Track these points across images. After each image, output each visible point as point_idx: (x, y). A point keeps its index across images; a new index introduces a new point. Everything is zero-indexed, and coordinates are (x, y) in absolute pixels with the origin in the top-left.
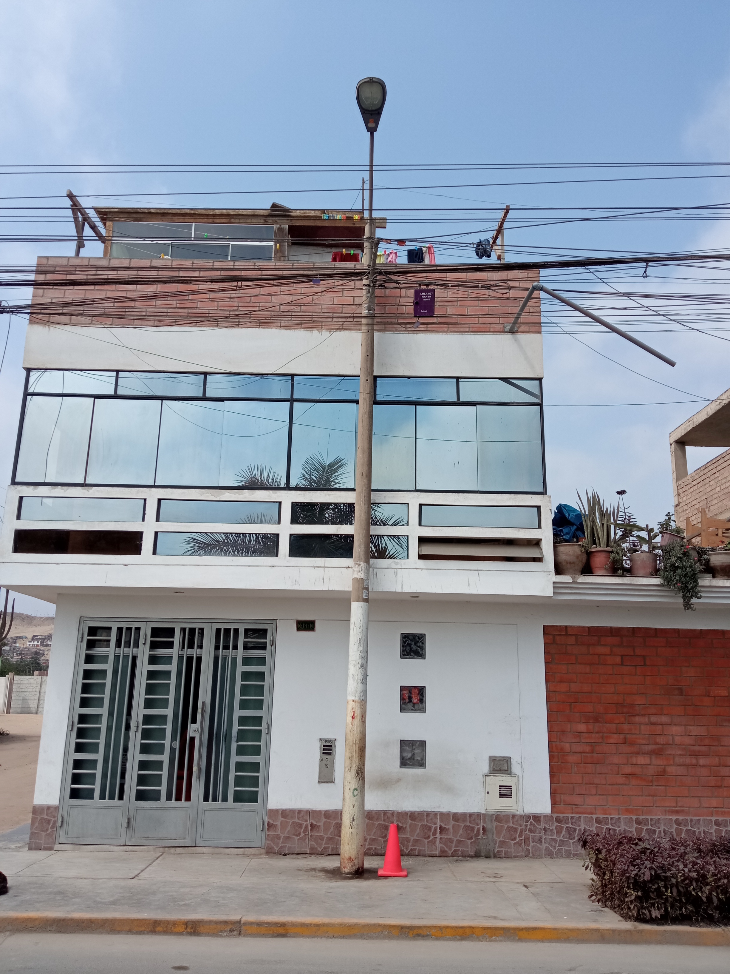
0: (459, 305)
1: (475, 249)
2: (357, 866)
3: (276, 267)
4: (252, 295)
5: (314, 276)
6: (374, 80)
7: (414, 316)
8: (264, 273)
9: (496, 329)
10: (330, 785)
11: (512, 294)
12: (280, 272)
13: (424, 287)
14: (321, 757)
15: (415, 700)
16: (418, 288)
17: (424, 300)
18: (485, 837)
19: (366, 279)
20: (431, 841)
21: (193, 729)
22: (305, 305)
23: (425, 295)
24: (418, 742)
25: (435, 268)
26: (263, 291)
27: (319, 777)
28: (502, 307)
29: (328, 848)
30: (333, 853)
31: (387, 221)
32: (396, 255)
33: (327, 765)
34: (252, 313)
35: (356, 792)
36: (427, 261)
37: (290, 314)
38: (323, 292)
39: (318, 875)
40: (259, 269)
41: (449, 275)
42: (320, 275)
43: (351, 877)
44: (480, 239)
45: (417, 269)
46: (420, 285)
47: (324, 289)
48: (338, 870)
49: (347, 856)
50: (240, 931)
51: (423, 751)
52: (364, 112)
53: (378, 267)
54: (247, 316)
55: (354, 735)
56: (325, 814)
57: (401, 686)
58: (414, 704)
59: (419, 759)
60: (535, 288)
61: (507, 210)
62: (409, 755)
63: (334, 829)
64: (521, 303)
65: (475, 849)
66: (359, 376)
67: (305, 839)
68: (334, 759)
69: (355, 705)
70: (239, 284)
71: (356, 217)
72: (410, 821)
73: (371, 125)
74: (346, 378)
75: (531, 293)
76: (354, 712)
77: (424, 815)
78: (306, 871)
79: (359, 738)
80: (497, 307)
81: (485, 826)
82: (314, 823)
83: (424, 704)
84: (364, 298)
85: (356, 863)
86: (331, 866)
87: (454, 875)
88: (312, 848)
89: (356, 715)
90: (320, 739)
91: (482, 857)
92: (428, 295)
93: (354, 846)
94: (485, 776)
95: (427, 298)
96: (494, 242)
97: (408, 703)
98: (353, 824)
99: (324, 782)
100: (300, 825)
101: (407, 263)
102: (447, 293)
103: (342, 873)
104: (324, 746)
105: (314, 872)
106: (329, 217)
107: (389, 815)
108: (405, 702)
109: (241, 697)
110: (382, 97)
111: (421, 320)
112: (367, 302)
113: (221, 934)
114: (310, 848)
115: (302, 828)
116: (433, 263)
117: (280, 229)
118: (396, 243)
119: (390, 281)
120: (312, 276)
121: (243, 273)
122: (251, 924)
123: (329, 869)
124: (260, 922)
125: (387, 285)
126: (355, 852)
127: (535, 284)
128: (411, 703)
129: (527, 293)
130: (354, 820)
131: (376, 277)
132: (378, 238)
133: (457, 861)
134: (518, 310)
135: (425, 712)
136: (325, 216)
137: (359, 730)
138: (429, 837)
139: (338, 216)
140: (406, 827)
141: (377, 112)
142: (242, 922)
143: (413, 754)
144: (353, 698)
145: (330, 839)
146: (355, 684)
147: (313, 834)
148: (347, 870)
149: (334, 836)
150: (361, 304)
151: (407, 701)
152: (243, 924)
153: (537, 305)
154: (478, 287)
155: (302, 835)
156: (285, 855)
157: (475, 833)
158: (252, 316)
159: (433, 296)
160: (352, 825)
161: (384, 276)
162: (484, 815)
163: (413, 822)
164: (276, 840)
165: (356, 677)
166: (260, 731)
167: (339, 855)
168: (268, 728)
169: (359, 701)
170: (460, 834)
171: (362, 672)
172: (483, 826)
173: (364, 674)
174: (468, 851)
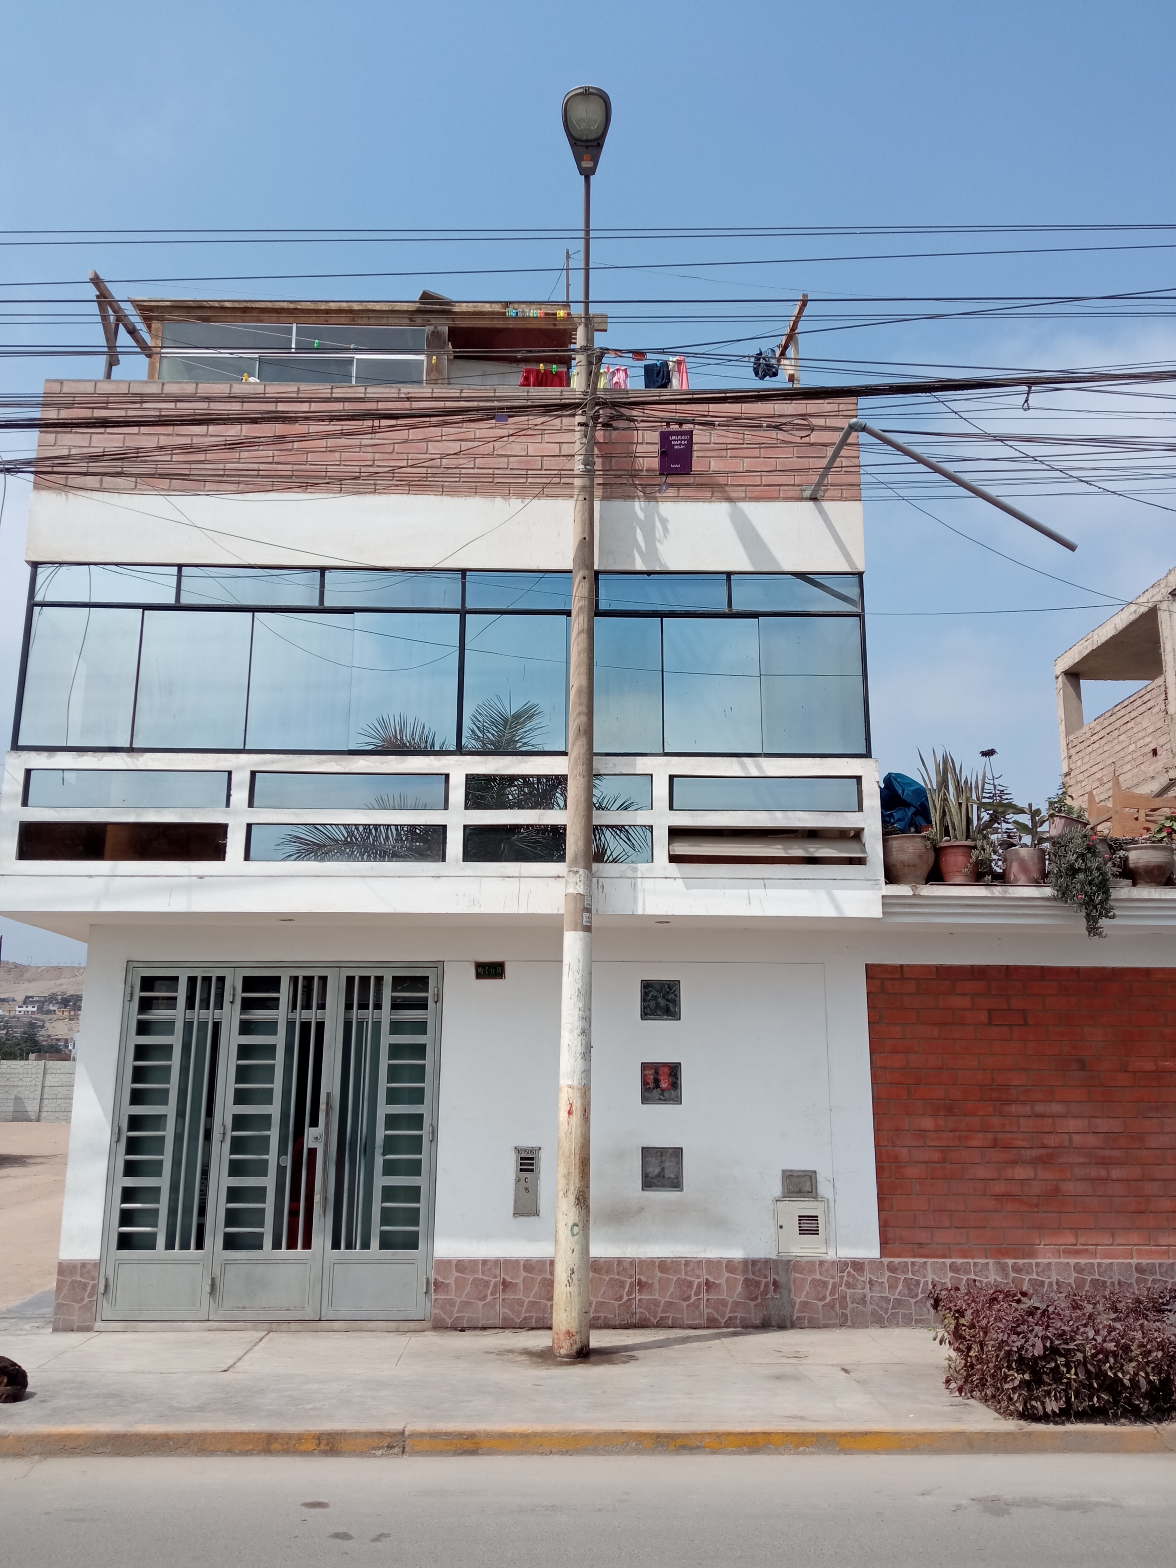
0: (729, 455)
1: (752, 364)
2: (579, 1345)
3: (434, 395)
4: (396, 441)
5: (498, 409)
6: (591, 90)
7: (660, 475)
8: (415, 405)
9: (790, 494)
10: (532, 1218)
11: (815, 437)
12: (441, 404)
13: (675, 427)
14: (517, 1176)
15: (664, 1085)
16: (665, 429)
17: (676, 447)
18: (778, 1296)
19: (582, 415)
20: (693, 1304)
21: (312, 1137)
22: (483, 456)
23: (678, 440)
24: (670, 1150)
25: (690, 396)
26: (413, 434)
27: (515, 1208)
28: (799, 459)
29: (531, 1318)
30: (538, 1326)
31: (609, 320)
32: (626, 373)
33: (527, 1189)
34: (396, 471)
35: (576, 1230)
36: (675, 383)
37: (458, 471)
38: (511, 435)
39: (519, 1359)
40: (409, 399)
41: (712, 407)
42: (507, 408)
43: (570, 1361)
44: (760, 349)
45: (661, 398)
46: (668, 424)
47: (511, 432)
48: (549, 1351)
49: (564, 1329)
50: (404, 1448)
51: (678, 1163)
52: (575, 143)
53: (600, 394)
54: (389, 475)
55: (571, 1140)
56: (524, 1266)
57: (642, 1063)
58: (663, 1090)
59: (672, 1176)
60: (853, 428)
61: (804, 303)
62: (657, 1171)
63: (539, 1287)
64: (830, 451)
65: (762, 1316)
66: (570, 572)
67: (495, 1305)
68: (538, 1178)
69: (573, 1093)
70: (376, 423)
71: (561, 313)
72: (659, 1274)
73: (587, 164)
74: (548, 575)
75: (847, 435)
76: (571, 1105)
77: (680, 1264)
78: (498, 1354)
79: (579, 1145)
80: (790, 459)
81: (777, 1278)
82: (508, 1279)
83: (679, 1090)
84: (577, 446)
85: (578, 1340)
86: (538, 1346)
87: (732, 1356)
88: (504, 1319)
89: (574, 1108)
90: (516, 1148)
91: (773, 1327)
92: (681, 440)
93: (575, 1314)
94: (777, 1201)
95: (680, 445)
96: (783, 354)
97: (653, 1089)
98: (572, 1279)
99: (523, 1215)
100: (487, 1283)
101: (643, 388)
102: (710, 436)
103: (556, 1356)
104: (522, 1159)
105: (511, 1356)
106: (517, 313)
107: (625, 1264)
108: (649, 1088)
109: (389, 1085)
110: (604, 119)
111: (671, 480)
112: (583, 452)
113: (373, 1452)
114: (502, 1319)
115: (488, 1288)
116: (685, 387)
117: (435, 334)
118: (631, 355)
119: (621, 417)
120: (495, 409)
121: (381, 405)
122: (418, 1435)
123: (534, 1349)
124: (435, 1433)
125: (615, 424)
126: (576, 1322)
127: (854, 420)
128: (659, 1089)
129: (837, 437)
130: (573, 1272)
131: (597, 411)
132: (601, 348)
133: (735, 1334)
134: (824, 462)
135: (681, 1103)
136: (511, 312)
137: (579, 1132)
138: (689, 1298)
139: (532, 311)
140: (652, 1284)
141: (595, 143)
142: (406, 1433)
143: (663, 1169)
144: (570, 1083)
145: (533, 1304)
146: (572, 1060)
147: (506, 1297)
148: (563, 1352)
149: (540, 1299)
150: (574, 456)
151: (652, 1085)
152: (409, 1436)
153: (855, 454)
154: (761, 427)
155: (489, 1298)
156: (463, 1330)
157: (762, 1289)
158: (396, 475)
159: (690, 442)
160: (570, 1281)
161: (611, 409)
162: (775, 1262)
163: (664, 1275)
164: (448, 1307)
165: (573, 1049)
166: (421, 1137)
167: (550, 1328)
168: (433, 1132)
169: (579, 1087)
170: (737, 1292)
171: (584, 1042)
172: (774, 1279)
173: (587, 1044)
174: (750, 1318)
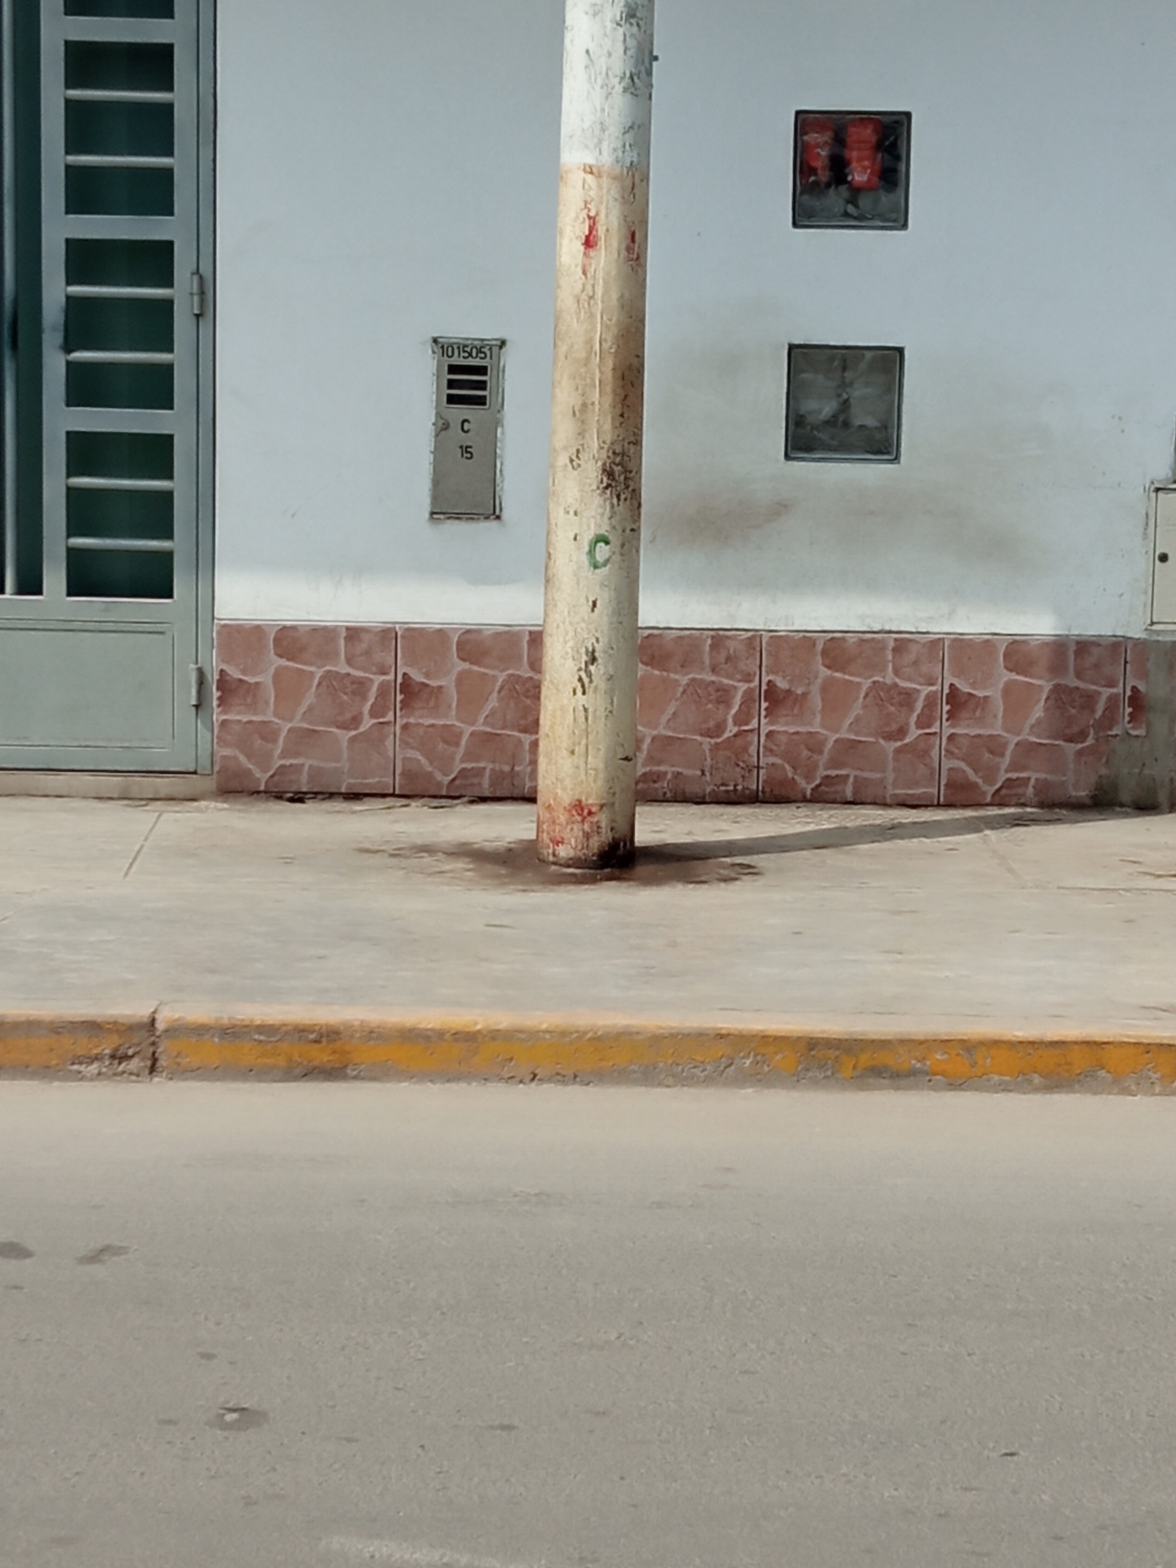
2: (606, 836)
10: (483, 526)
14: (438, 415)
15: (859, 176)
18: (1141, 732)
20: (909, 749)
24: (869, 355)
27: (435, 498)
29: (480, 772)
30: (498, 794)
33: (466, 451)
35: (602, 552)
39: (448, 867)
43: (583, 875)
48: (526, 850)
49: (566, 798)
50: (155, 1060)
51: (889, 389)
55: (592, 316)
56: (460, 645)
57: (798, 113)
58: (856, 191)
59: (871, 422)
62: (827, 409)
63: (500, 700)
65: (1093, 779)
67: (382, 740)
68: (498, 423)
69: (600, 187)
72: (825, 672)
76: (593, 221)
77: (884, 648)
78: (393, 856)
79: (614, 330)
81: (1142, 688)
82: (417, 677)
83: (901, 191)
85: (603, 824)
86: (497, 839)
87: (1010, 870)
88: (408, 775)
89: (601, 230)
90: (435, 341)
91: (1122, 805)
93: (597, 761)
94: (1158, 490)
97: (828, 185)
98: (589, 675)
99: (457, 516)
100: (360, 688)
103: (543, 861)
104: (453, 369)
105: (427, 860)
107: (732, 645)
108: (816, 184)
113: (75, 1067)
114: (402, 774)
115: (364, 698)
122: (200, 1030)
123: (488, 846)
124: (234, 1026)
126: (600, 782)
128: (843, 189)
130: (593, 659)
133: (1018, 822)
135: (904, 226)
137: (614, 296)
138: (902, 732)
140: (805, 695)
142: (160, 1026)
143: (845, 405)
144: (590, 160)
145: (486, 739)
146: (598, 95)
147: (412, 720)
148: (564, 852)
149: (503, 728)
151: (824, 176)
152: (166, 1031)
155: (367, 723)
156: (298, 798)
157: (1099, 713)
160: (586, 680)
162: (1140, 645)
163: (838, 675)
164: (258, 742)
165: (602, 63)
166: (168, 304)
167: (532, 800)
168: (202, 293)
169: (618, 170)
170: (1032, 720)
171: (631, 43)
172: (1134, 688)
173: (640, 48)
174: (1063, 783)
